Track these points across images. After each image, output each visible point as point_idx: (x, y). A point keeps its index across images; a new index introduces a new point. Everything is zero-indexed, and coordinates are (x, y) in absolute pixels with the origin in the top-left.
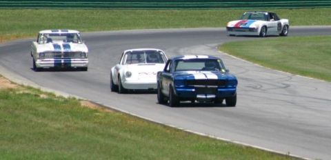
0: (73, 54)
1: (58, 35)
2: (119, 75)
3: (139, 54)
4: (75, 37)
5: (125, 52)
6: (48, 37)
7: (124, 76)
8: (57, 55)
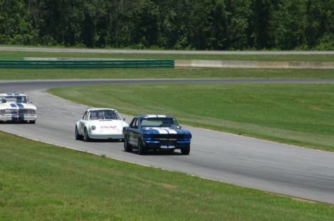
0: (26, 111)
1: (12, 97)
2: (85, 128)
3: (97, 112)
4: (23, 99)
5: (89, 110)
6: (5, 99)
7: (90, 129)
8: (14, 112)
